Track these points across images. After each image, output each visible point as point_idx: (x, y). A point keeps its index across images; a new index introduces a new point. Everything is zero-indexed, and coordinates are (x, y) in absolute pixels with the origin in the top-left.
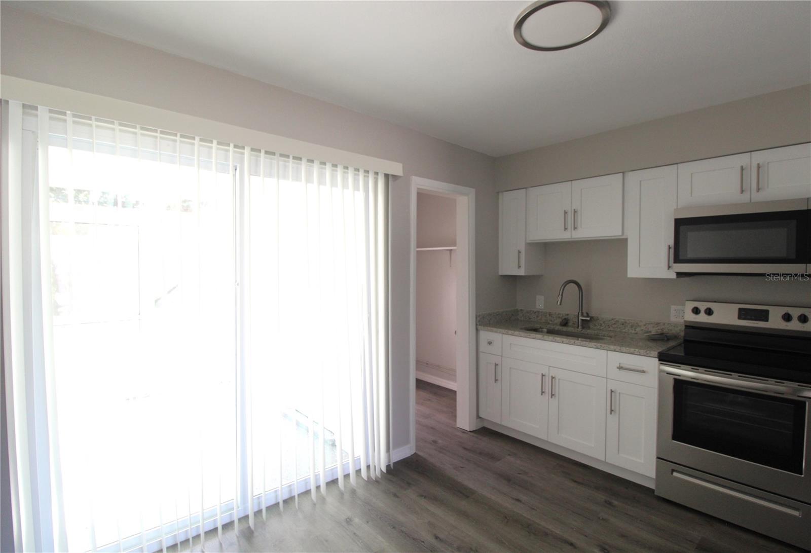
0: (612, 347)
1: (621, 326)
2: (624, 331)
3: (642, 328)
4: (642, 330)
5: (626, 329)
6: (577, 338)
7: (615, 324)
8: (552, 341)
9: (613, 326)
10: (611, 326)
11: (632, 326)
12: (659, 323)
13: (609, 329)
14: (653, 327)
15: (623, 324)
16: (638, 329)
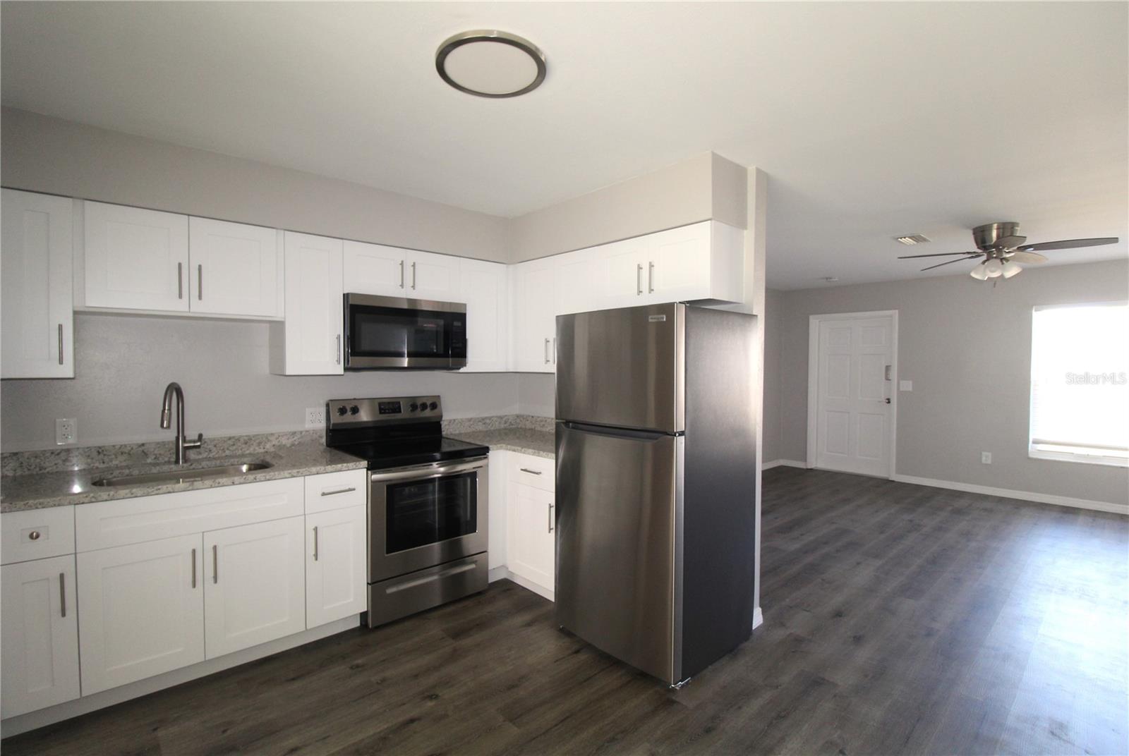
0: (314, 469)
1: (244, 446)
2: (248, 452)
3: (274, 443)
4: (274, 445)
5: (252, 449)
6: (175, 481)
7: (234, 445)
8: (211, 487)
9: (231, 448)
10: (228, 449)
11: (259, 444)
12: (295, 433)
13: (224, 455)
14: (288, 439)
15: (246, 443)
16: (268, 446)
